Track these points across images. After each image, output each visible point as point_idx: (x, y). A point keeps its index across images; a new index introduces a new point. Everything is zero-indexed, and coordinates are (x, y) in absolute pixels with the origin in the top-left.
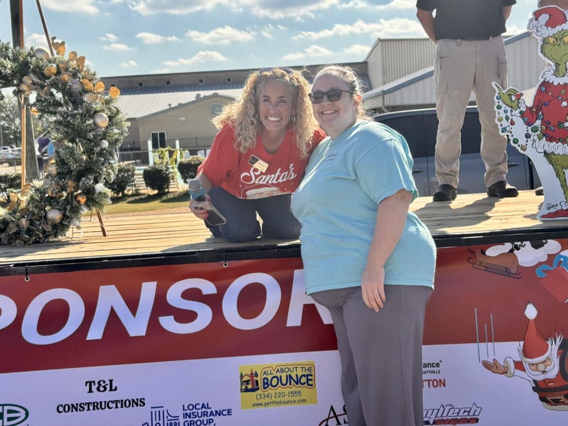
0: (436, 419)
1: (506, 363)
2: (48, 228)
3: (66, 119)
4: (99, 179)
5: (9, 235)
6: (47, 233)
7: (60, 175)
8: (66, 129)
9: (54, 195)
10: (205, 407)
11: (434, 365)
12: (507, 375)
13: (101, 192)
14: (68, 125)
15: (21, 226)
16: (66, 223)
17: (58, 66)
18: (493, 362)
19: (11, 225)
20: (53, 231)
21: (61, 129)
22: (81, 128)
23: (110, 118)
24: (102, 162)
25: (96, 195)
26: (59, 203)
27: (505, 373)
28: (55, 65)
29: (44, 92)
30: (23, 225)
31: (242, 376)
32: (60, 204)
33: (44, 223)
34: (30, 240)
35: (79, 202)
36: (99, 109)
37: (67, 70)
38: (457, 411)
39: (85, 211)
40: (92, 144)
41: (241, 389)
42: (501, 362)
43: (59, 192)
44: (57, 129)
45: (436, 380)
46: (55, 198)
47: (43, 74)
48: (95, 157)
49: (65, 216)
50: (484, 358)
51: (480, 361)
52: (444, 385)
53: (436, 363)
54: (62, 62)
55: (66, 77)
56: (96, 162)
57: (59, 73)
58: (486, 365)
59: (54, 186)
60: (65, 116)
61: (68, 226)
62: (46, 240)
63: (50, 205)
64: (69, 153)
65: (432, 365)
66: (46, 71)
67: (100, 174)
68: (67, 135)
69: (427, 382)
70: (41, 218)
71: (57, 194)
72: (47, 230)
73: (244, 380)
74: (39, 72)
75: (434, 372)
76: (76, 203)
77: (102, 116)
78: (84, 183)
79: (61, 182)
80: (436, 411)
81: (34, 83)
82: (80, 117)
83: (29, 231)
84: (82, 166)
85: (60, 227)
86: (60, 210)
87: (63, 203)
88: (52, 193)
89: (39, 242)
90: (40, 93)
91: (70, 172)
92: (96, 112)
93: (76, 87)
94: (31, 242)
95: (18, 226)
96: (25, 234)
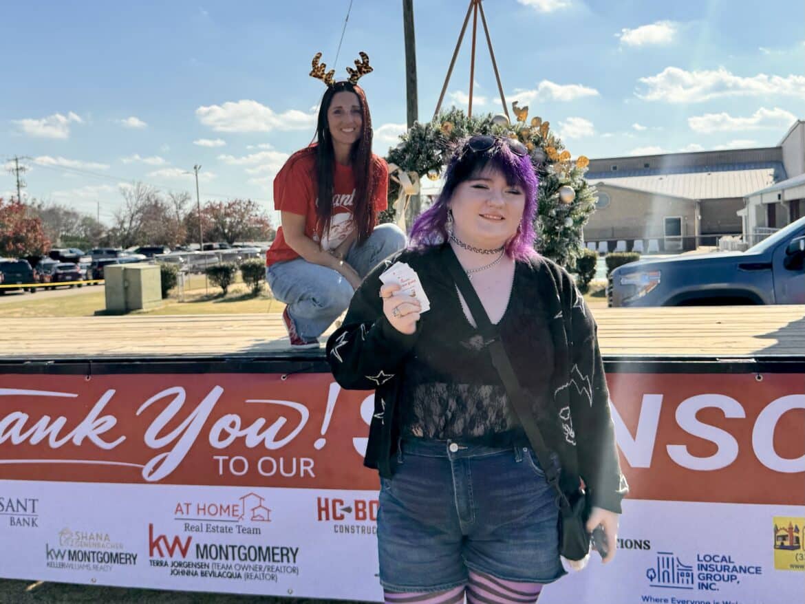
10: (726, 560)
17: (519, 133)
23: (577, 192)
24: (566, 243)
28: (515, 133)
31: (776, 530)
37: (529, 137)
40: (555, 222)
41: (775, 545)
48: (558, 238)
54: (524, 129)
55: (530, 146)
56: (559, 242)
67: (563, 257)
73: (779, 534)
77: (569, 189)
93: (540, 157)
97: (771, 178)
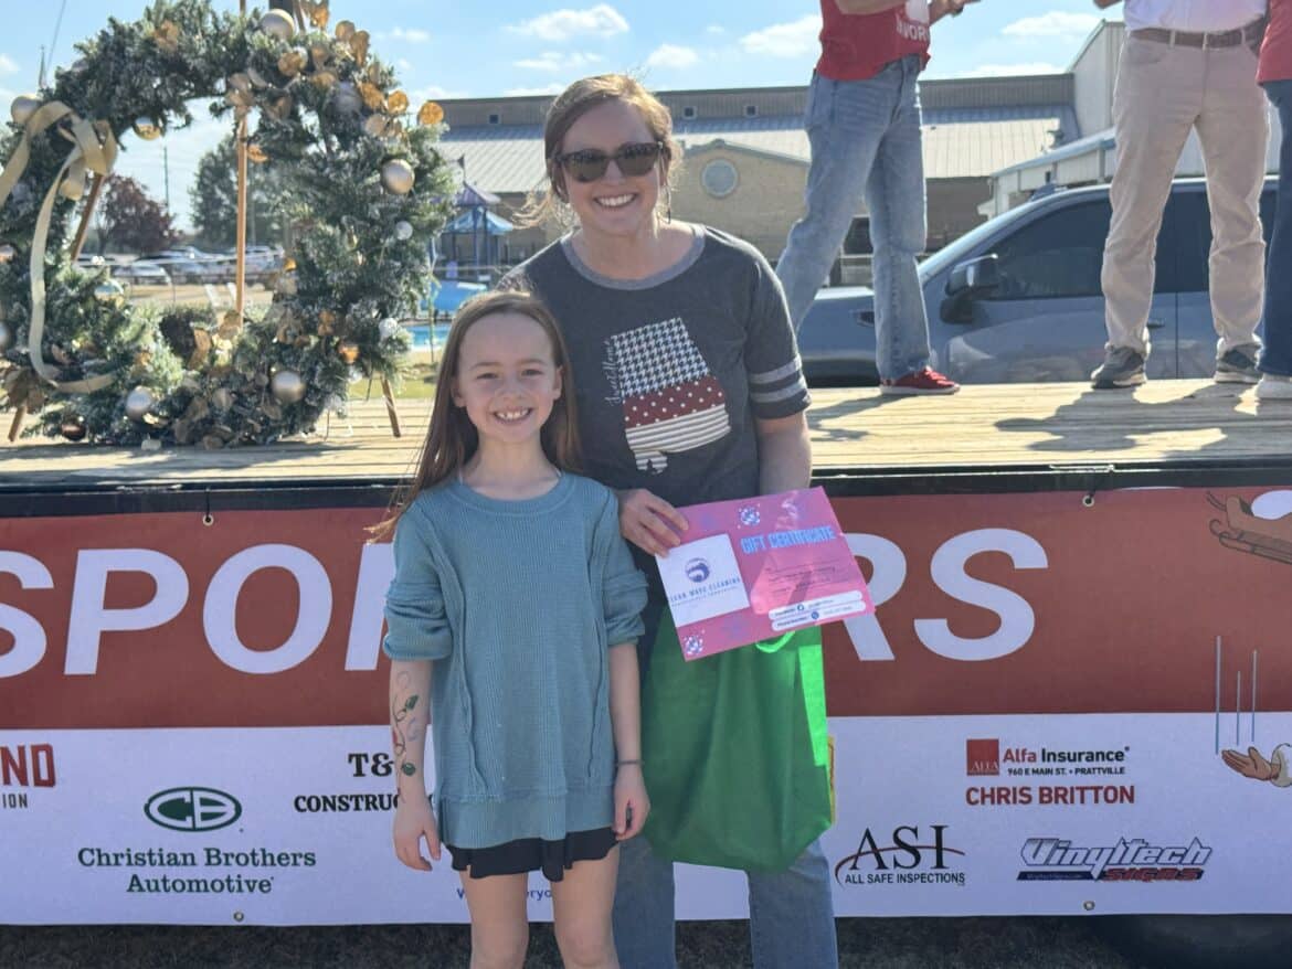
0: (1107, 868)
1: (1278, 755)
2: (275, 413)
3: (322, 170)
4: (388, 308)
5: (192, 423)
6: (272, 424)
7: (306, 296)
8: (320, 195)
9: (289, 340)
11: (1111, 756)
12: (1277, 782)
13: (390, 338)
14: (325, 185)
15: (217, 406)
16: (313, 403)
17: (310, 53)
18: (1247, 754)
19: (197, 402)
20: (285, 419)
21: (309, 194)
22: (354, 194)
23: (420, 173)
24: (397, 270)
25: (380, 345)
26: (299, 357)
27: (1273, 777)
28: (302, 51)
29: (276, 109)
30: (220, 402)
32: (302, 360)
33: (265, 400)
34: (233, 437)
35: (343, 357)
36: (395, 152)
37: (329, 62)
38: (1156, 853)
39: (355, 378)
40: (377, 229)
42: (1267, 755)
43: (300, 333)
44: (301, 193)
45: (1114, 789)
46: (291, 346)
47: (276, 70)
48: (380, 261)
49: (310, 389)
50: (1228, 744)
51: (1217, 752)
52: (1131, 799)
53: (1115, 751)
54: (321, 44)
55: (327, 78)
56: (383, 269)
57: (310, 69)
58: (1231, 759)
59: (290, 319)
60: (320, 164)
61: (318, 411)
62: (270, 439)
63: (281, 361)
64: (323, 248)
65: (1105, 756)
66: (282, 65)
67: (391, 297)
68: (321, 208)
69: (1092, 792)
70: (259, 389)
71: (295, 337)
72: (272, 417)
74: (268, 65)
75: (1109, 771)
76: (336, 360)
77: (401, 168)
78: (354, 316)
79: (304, 311)
80: (1107, 853)
81: (256, 91)
82: (351, 169)
83: (234, 419)
84: (351, 278)
85: (302, 412)
86: (302, 374)
87: (307, 359)
88: (285, 335)
89: (254, 443)
90: (269, 112)
91: (326, 291)
92: (388, 158)
93: (347, 101)
94: (235, 441)
95: (210, 405)
96: (225, 424)
97: (1051, 139)
